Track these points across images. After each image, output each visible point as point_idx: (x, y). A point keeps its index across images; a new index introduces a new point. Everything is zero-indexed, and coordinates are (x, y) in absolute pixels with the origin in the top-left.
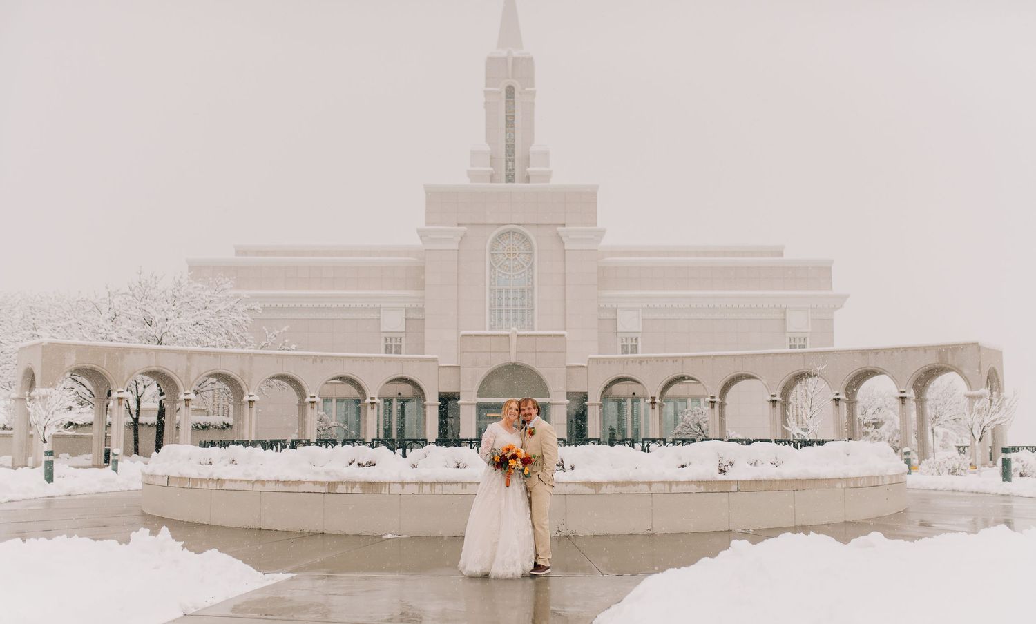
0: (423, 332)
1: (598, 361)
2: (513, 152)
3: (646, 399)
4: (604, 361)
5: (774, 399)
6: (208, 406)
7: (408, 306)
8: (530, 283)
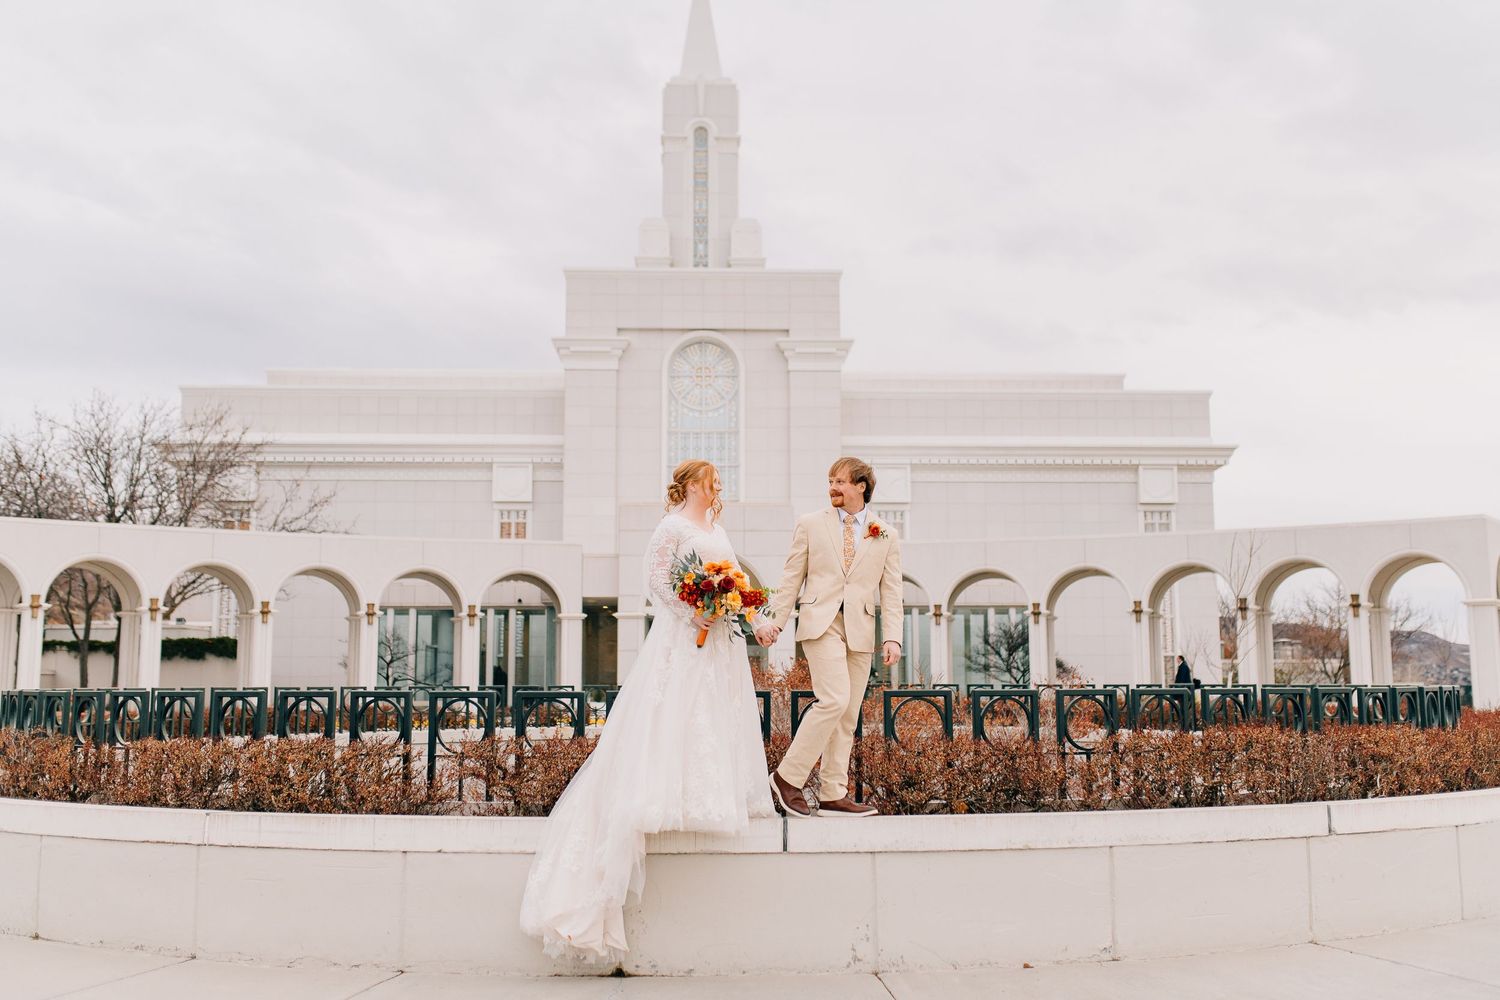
0: (561, 502)
2: (706, 229)
5: (1138, 609)
6: (211, 620)
7: (537, 460)
8: (733, 425)
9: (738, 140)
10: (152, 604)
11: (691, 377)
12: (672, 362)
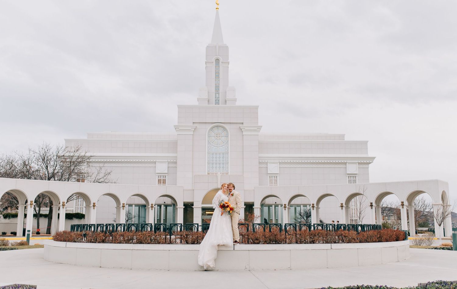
0: (176, 173)
3: (281, 205)
5: (342, 205)
6: (73, 208)
7: (169, 161)
8: (227, 151)
9: (229, 63)
10: (63, 204)
11: (214, 137)
12: (209, 132)
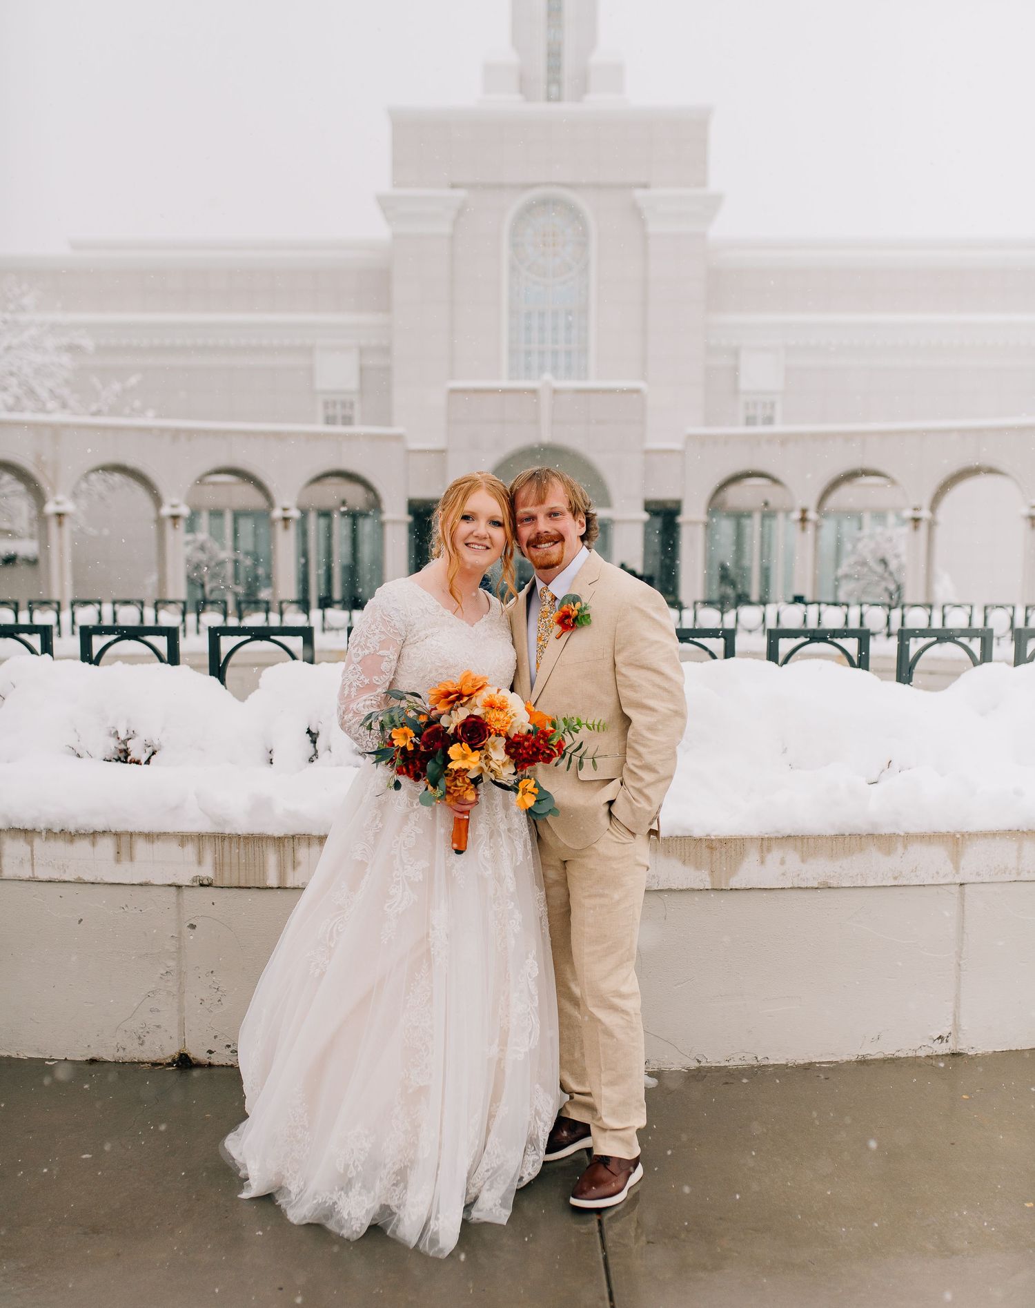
1: (702, 440)
2: (561, 65)
3: (788, 512)
4: (714, 439)
7: (364, 342)
8: (583, 300)
11: (535, 243)
12: (514, 225)
